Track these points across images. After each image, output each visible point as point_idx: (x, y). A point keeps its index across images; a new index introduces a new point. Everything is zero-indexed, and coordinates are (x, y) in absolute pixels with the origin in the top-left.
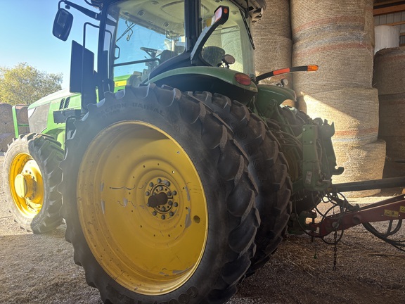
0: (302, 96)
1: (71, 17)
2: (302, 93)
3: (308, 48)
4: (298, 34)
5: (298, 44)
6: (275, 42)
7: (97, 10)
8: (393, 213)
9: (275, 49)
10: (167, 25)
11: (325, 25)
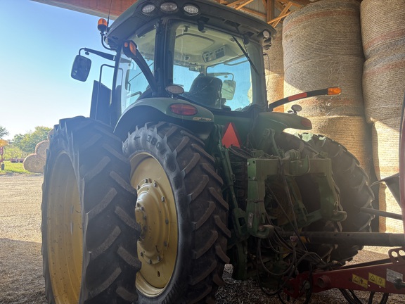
0: (373, 123)
1: (89, 62)
2: (372, 119)
3: (378, 66)
4: (368, 51)
5: (367, 63)
6: (337, 63)
7: (114, 53)
8: (362, 281)
9: (337, 70)
10: (187, 58)
11: (397, 38)
